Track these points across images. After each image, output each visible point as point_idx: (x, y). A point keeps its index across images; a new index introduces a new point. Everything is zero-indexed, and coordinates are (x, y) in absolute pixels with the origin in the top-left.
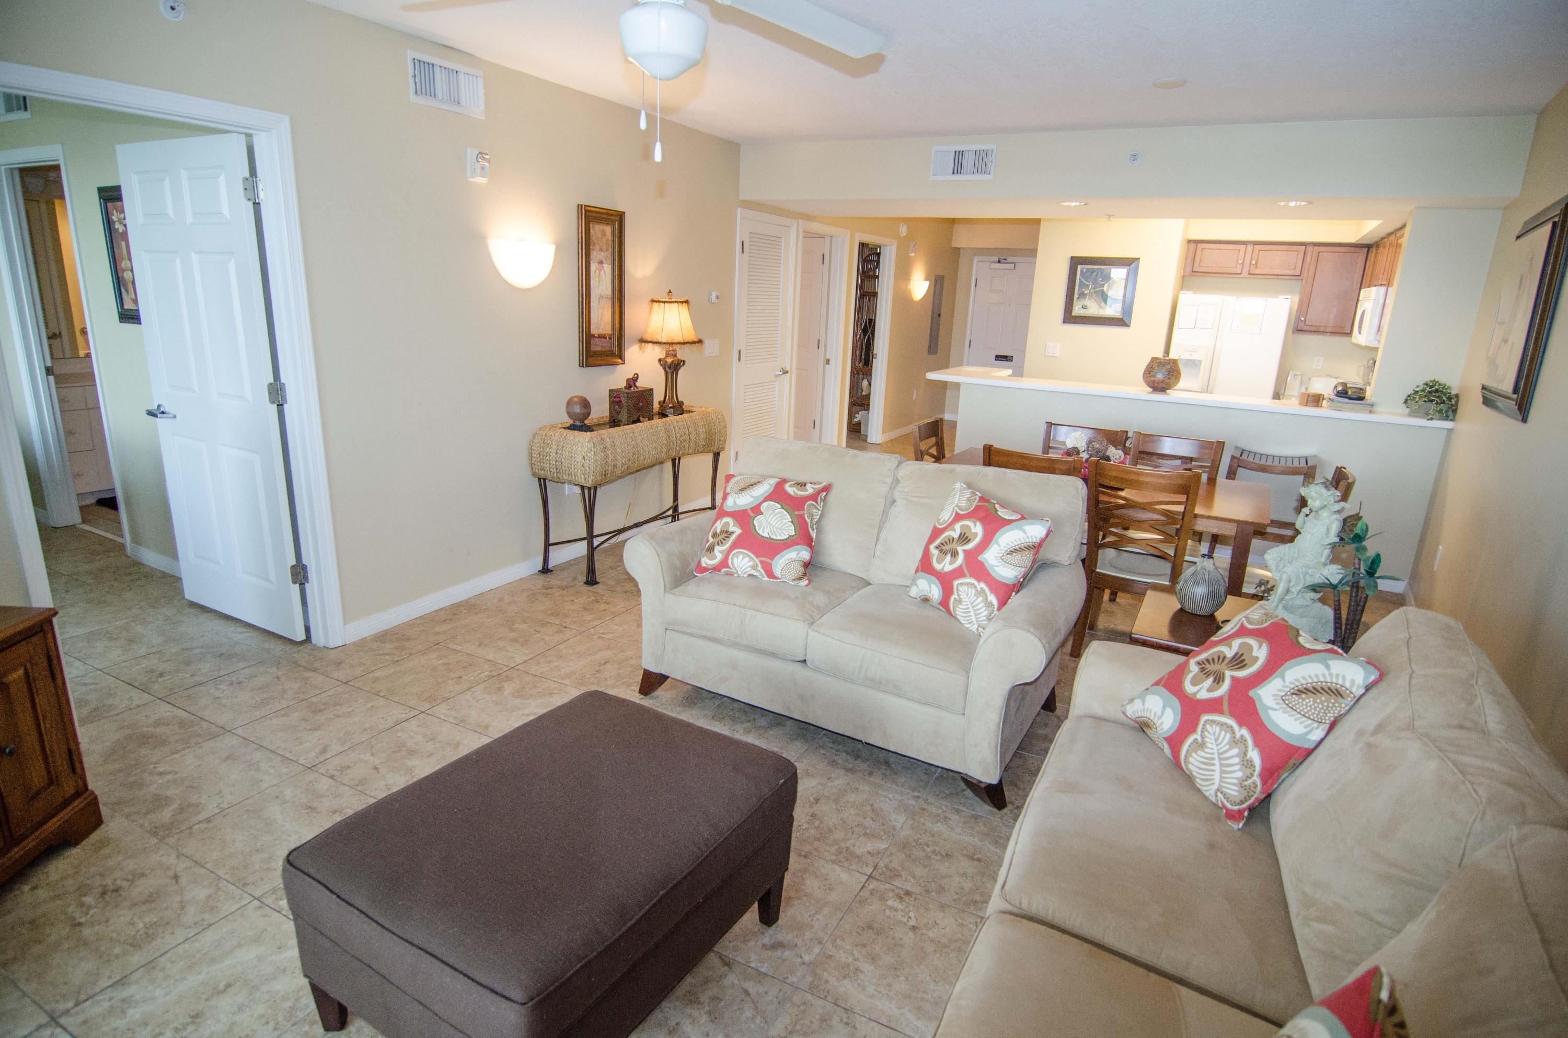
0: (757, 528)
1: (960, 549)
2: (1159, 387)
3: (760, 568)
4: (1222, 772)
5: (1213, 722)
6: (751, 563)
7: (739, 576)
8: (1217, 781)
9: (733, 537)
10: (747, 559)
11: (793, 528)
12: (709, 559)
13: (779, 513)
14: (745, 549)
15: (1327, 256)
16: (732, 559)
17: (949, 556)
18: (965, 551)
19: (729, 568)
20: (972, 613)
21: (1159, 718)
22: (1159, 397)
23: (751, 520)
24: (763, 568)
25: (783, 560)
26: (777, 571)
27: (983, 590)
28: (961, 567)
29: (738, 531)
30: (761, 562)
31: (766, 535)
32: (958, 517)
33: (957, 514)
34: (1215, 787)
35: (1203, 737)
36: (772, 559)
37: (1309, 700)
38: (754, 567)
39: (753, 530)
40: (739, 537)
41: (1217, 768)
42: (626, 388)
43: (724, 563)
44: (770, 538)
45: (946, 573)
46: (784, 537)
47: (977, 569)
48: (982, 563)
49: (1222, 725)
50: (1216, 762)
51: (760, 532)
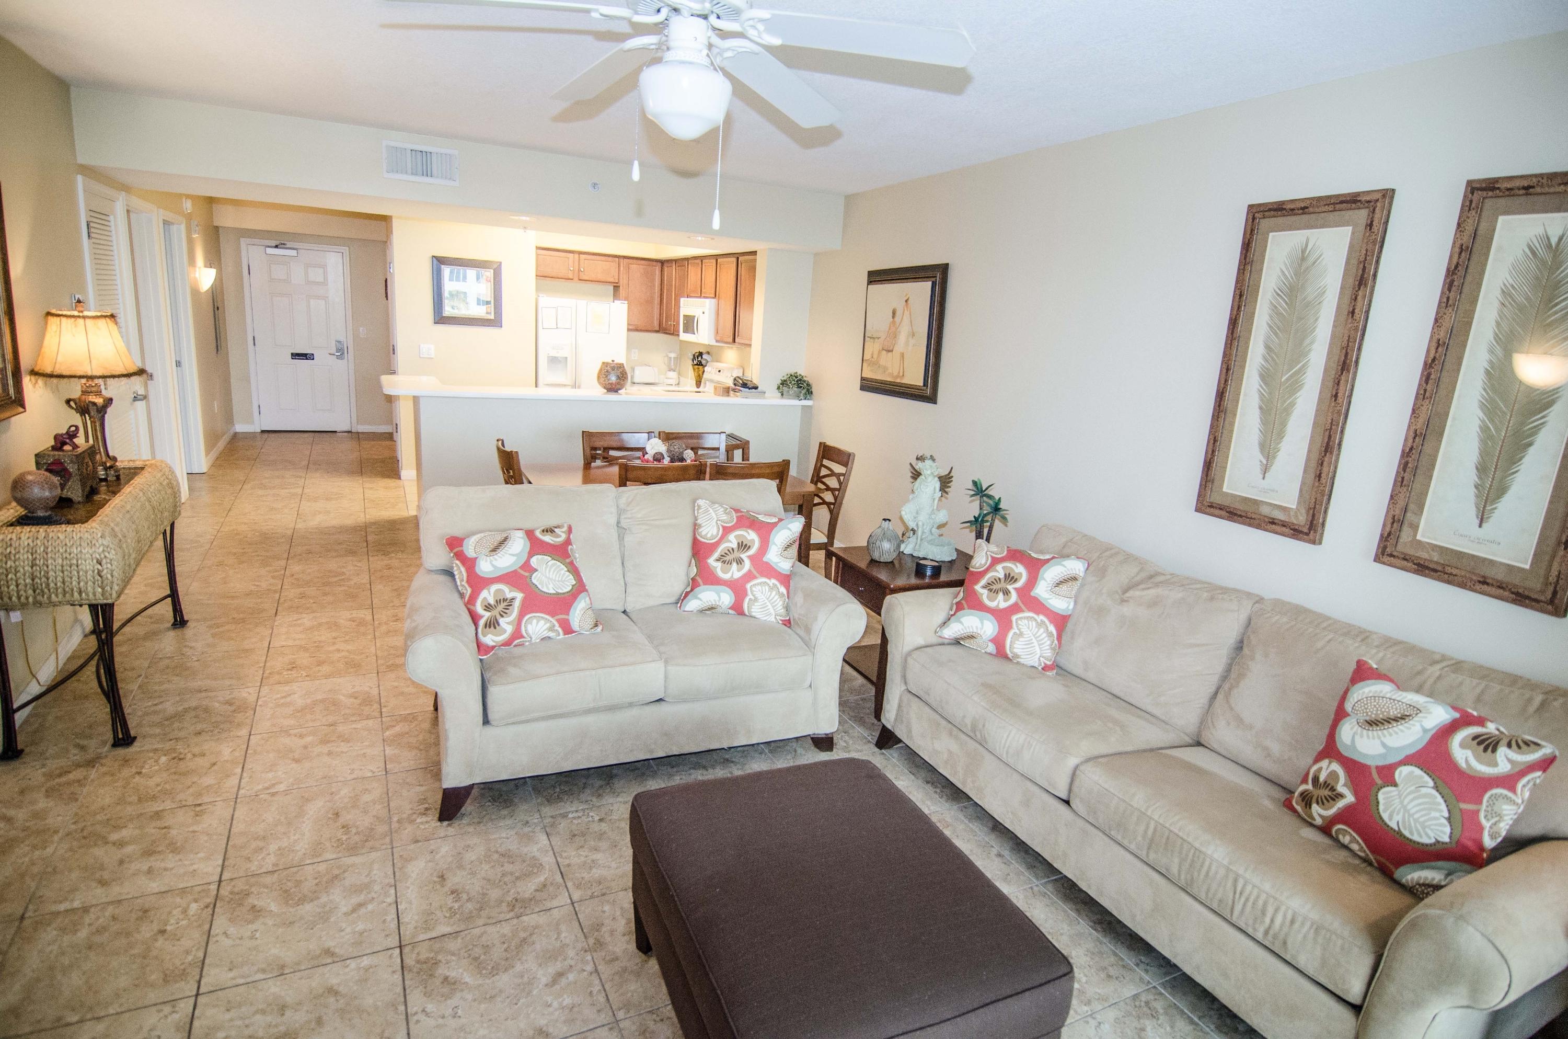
0: (540, 587)
1: (744, 556)
2: (613, 389)
3: (557, 627)
4: (1039, 645)
5: (1021, 618)
6: (548, 625)
7: (531, 644)
8: (1038, 652)
9: (517, 604)
10: (542, 622)
11: (571, 577)
12: (496, 635)
13: (553, 565)
14: (537, 612)
15: (635, 268)
16: (526, 627)
17: (735, 564)
18: (749, 557)
19: (523, 637)
20: (770, 606)
21: (982, 629)
22: (612, 397)
23: (528, 580)
24: (561, 626)
25: (578, 612)
26: (575, 625)
27: (775, 585)
28: (750, 571)
29: (519, 596)
30: (558, 621)
31: (552, 591)
32: (727, 530)
33: (724, 528)
34: (1038, 656)
35: (1019, 629)
36: (568, 614)
37: (1064, 587)
38: (551, 629)
39: (536, 590)
40: (524, 601)
41: (1036, 644)
42: (54, 448)
43: (517, 634)
44: (558, 594)
45: (737, 580)
46: (569, 588)
47: (764, 569)
48: (767, 564)
49: (1027, 618)
50: (1034, 640)
51: (545, 590)
